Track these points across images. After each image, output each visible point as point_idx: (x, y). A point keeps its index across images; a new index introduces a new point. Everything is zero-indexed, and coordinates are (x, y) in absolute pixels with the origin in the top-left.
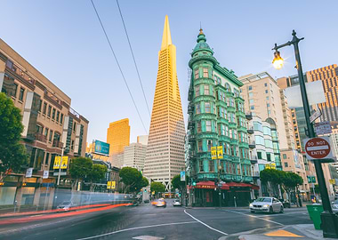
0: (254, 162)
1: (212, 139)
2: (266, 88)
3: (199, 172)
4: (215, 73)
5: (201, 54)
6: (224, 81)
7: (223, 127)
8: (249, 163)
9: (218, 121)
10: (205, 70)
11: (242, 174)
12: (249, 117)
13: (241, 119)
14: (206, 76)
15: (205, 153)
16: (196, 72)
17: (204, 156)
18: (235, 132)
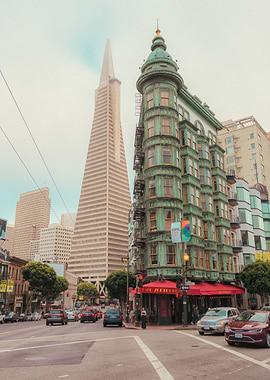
0: (237, 250)
1: (173, 209)
2: (252, 141)
3: (149, 265)
4: (179, 102)
5: (157, 68)
6: (194, 118)
7: (191, 190)
8: (231, 251)
9: (185, 181)
10: (165, 94)
11: (218, 269)
12: (231, 179)
13: (219, 181)
14: (165, 103)
15: (161, 233)
16: (149, 97)
17: (159, 238)
18: (211, 200)
